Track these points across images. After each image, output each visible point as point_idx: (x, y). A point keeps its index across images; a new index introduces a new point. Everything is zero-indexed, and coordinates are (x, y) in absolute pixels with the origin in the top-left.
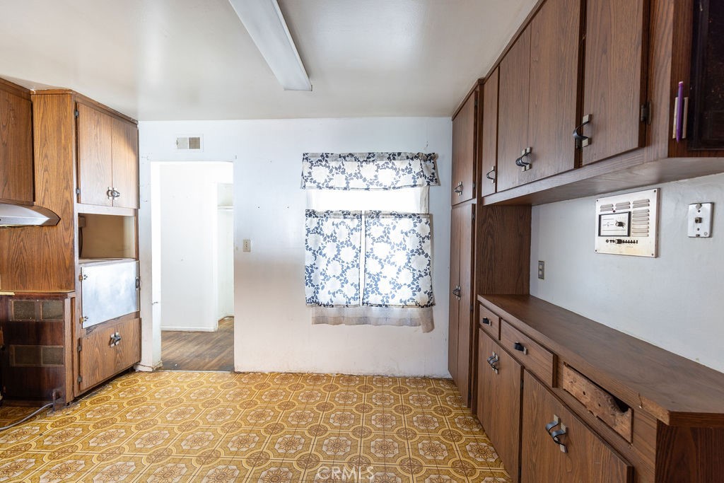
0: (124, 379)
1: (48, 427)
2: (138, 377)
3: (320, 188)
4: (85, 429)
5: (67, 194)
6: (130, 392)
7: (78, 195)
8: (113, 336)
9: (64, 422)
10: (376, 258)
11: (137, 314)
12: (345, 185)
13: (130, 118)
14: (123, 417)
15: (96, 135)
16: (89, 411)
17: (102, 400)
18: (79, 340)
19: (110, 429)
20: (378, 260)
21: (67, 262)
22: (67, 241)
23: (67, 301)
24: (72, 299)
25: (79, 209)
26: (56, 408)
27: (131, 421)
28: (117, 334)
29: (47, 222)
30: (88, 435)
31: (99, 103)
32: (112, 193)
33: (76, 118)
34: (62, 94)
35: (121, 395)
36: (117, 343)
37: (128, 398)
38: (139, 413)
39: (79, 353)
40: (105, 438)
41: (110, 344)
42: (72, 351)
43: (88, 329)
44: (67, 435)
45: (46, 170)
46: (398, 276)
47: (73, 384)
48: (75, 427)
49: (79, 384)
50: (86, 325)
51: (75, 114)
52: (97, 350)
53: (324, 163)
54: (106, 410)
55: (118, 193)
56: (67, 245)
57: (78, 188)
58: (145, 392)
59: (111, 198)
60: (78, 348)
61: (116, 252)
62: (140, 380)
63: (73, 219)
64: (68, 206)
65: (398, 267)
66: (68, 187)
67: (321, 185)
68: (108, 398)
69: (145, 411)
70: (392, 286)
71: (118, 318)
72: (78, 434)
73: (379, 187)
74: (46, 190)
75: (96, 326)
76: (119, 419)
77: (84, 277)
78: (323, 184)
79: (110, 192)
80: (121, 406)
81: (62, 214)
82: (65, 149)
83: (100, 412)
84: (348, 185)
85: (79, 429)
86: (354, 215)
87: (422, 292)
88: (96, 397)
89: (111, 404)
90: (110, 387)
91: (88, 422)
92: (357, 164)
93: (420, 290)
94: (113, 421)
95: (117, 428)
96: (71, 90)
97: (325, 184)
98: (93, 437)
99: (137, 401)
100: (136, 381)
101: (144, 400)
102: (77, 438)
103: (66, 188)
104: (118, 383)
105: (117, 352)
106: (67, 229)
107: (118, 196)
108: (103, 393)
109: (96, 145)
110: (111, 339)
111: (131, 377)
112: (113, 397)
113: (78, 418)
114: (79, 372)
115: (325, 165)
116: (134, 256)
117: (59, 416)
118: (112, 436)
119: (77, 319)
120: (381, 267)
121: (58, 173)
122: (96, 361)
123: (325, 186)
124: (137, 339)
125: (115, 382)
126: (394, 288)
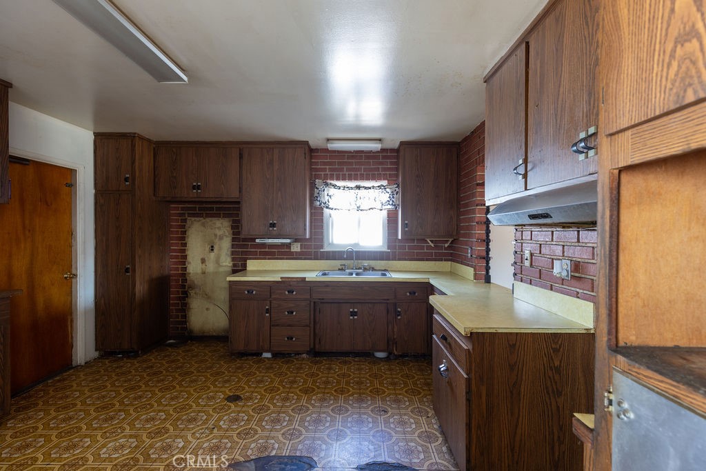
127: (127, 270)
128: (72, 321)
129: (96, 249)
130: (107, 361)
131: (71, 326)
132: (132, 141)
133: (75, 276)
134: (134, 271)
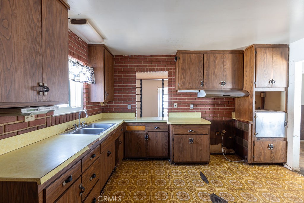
0: (276, 167)
1: (241, 168)
2: (283, 170)
4: (250, 176)
5: (252, 85)
6: (275, 173)
7: (255, 84)
8: (270, 145)
9: (246, 169)
11: (285, 139)
13: (284, 44)
14: (265, 181)
15: (264, 59)
16: (255, 170)
17: (262, 169)
18: (254, 141)
19: (257, 181)
21: (251, 111)
22: (251, 102)
23: (250, 125)
24: (252, 124)
25: (255, 90)
26: (246, 163)
27: (267, 184)
28: (272, 145)
29: (245, 95)
30: (250, 178)
31: (266, 44)
32: (271, 82)
33: (256, 54)
34: (251, 47)
35: (271, 172)
36: (272, 149)
37: (272, 175)
38: (273, 183)
39: (254, 146)
40: (253, 183)
41: (268, 147)
42: (251, 145)
43: (258, 138)
44: (244, 174)
45: (246, 77)
47: (251, 157)
48: (247, 173)
49: (253, 158)
50: (257, 136)
51: (255, 53)
52: (261, 148)
54: (261, 174)
55: (274, 81)
56: (251, 104)
57: (255, 82)
58: (281, 177)
59: (271, 84)
60: (253, 144)
61: (277, 108)
62: (283, 171)
63: (253, 94)
64: (252, 89)
66: (252, 82)
68: (264, 170)
69: (276, 184)
71: (274, 138)
72: (247, 176)
74: (246, 84)
75: (262, 138)
76: (263, 180)
77: (256, 117)
79: (270, 82)
80: (267, 176)
81: (250, 92)
82: (252, 68)
83: (258, 173)
85: (248, 174)
88: (261, 167)
89: (264, 173)
90: (268, 167)
91: (252, 174)
94: (261, 179)
95: (260, 183)
96: (254, 45)
98: (250, 180)
99: (275, 178)
100: (281, 170)
101: (279, 180)
102: (246, 177)
103: (251, 83)
104: (272, 167)
105: (272, 153)
106: (251, 98)
107: (274, 83)
108: (264, 167)
109: (264, 62)
110: (269, 146)
111: (280, 168)
112: (267, 171)
113: (250, 171)
114: (253, 154)
116: (285, 110)
117: (246, 166)
118: (256, 184)
119: (254, 133)
121: (250, 77)
122: (261, 152)
124: (284, 151)
125: (271, 166)
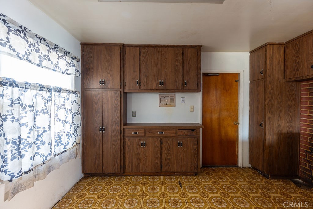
3: (21, 59)
10: (60, 120)
12: (38, 63)
20: (61, 121)
46: (71, 129)
53: (22, 35)
65: (70, 124)
67: (20, 55)
70: (68, 137)
73: (59, 71)
78: (23, 56)
84: (41, 63)
86: (48, 89)
87: (79, 136)
92: (47, 48)
93: (77, 135)
97: (26, 56)
115: (24, 38)
120: (63, 126)
123: (25, 58)
126: (69, 138)
127: (261, 125)
128: (237, 145)
129: (250, 111)
130: (252, 171)
131: (237, 147)
132: (265, 49)
133: (239, 124)
134: (265, 126)
